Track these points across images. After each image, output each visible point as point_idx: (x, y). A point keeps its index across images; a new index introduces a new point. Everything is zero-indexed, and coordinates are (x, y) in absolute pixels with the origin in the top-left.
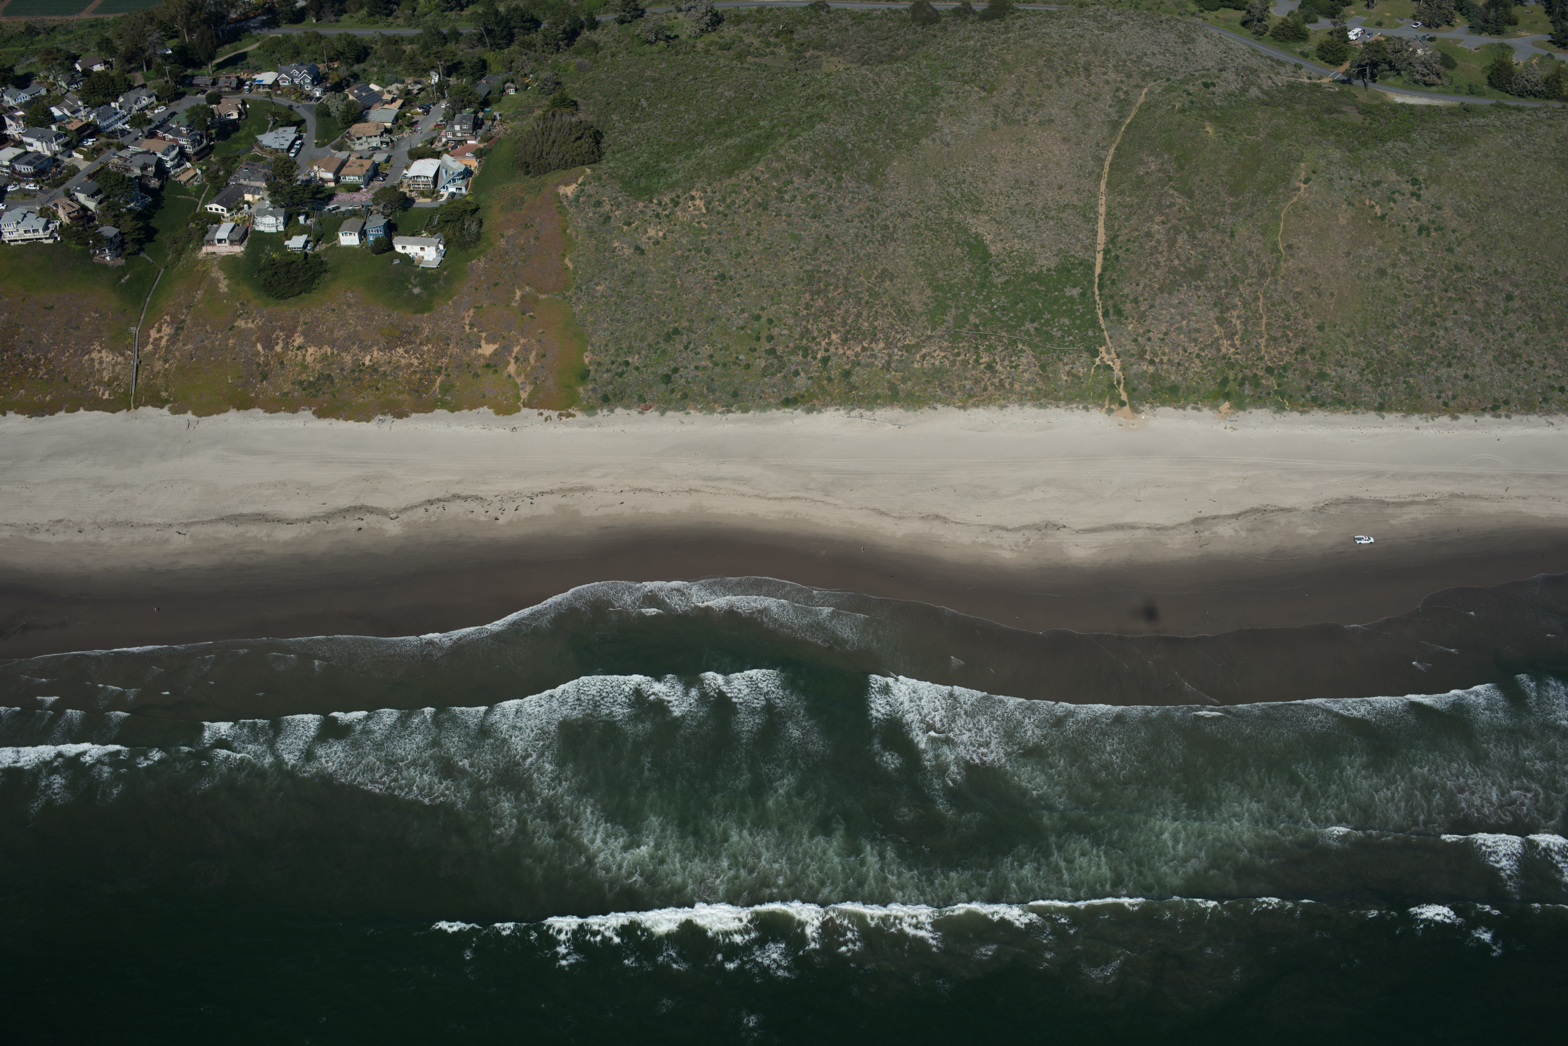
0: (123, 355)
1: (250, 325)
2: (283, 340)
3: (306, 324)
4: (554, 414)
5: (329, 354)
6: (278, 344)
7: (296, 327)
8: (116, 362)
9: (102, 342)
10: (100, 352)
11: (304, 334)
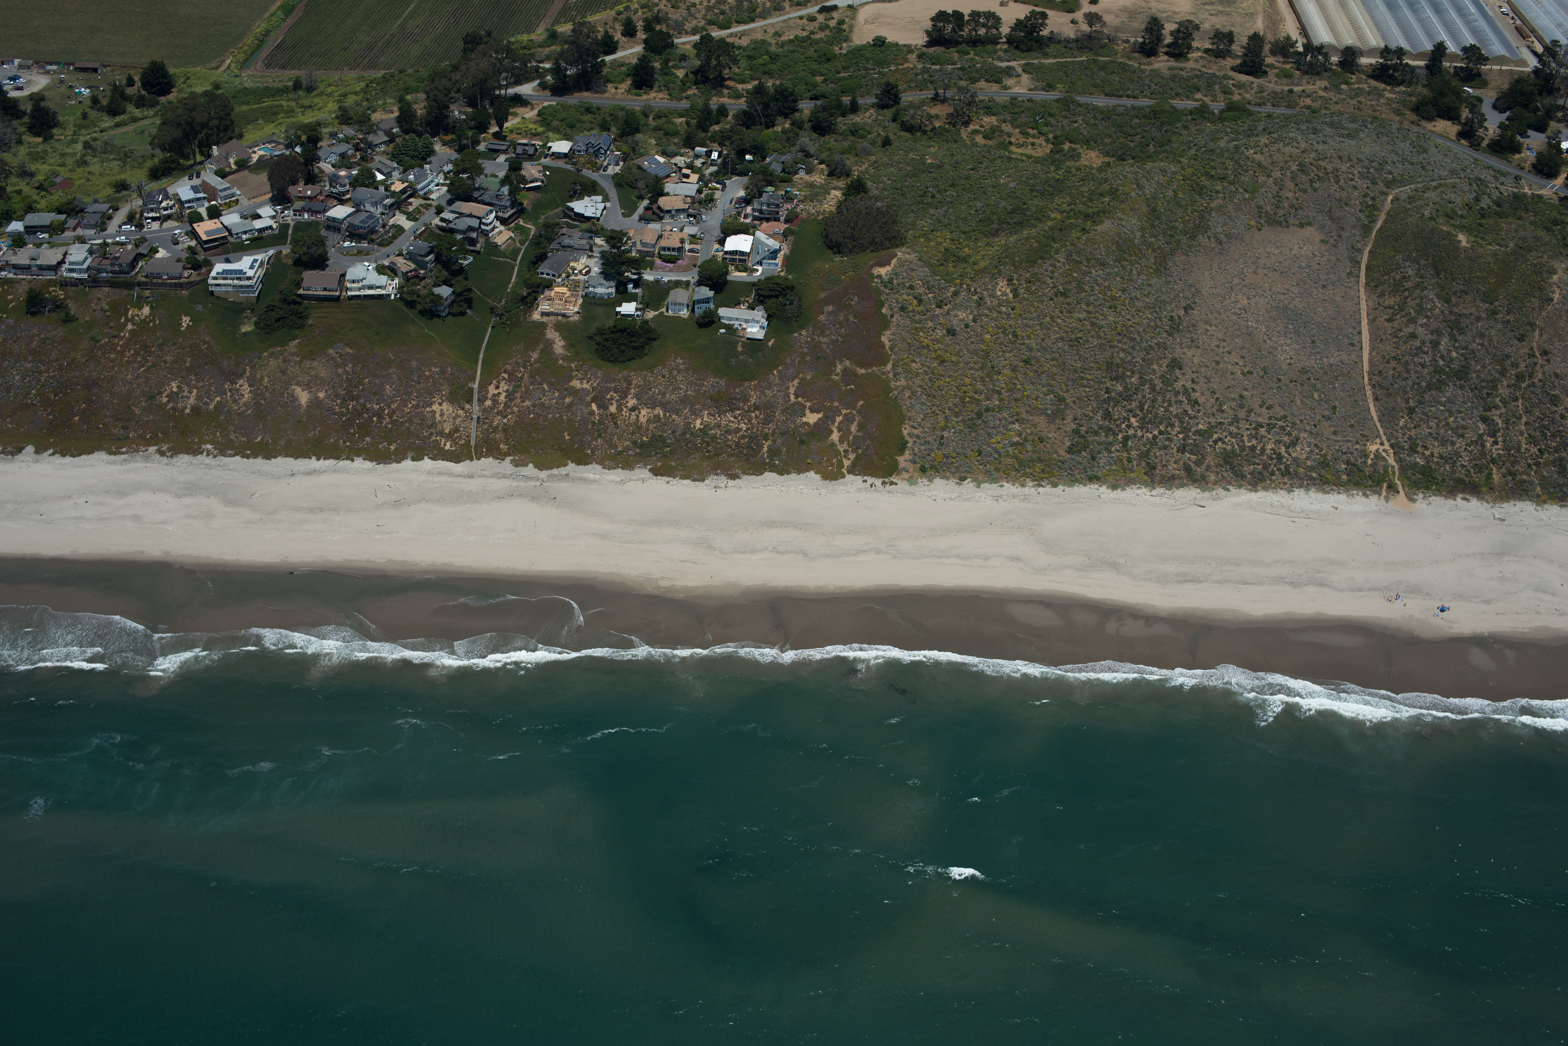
0: (463, 409)
1: (586, 386)
2: (617, 401)
3: (639, 386)
4: (878, 482)
5: (662, 416)
6: (612, 404)
7: (629, 389)
8: (456, 415)
9: (443, 395)
10: (440, 404)
11: (637, 396)
